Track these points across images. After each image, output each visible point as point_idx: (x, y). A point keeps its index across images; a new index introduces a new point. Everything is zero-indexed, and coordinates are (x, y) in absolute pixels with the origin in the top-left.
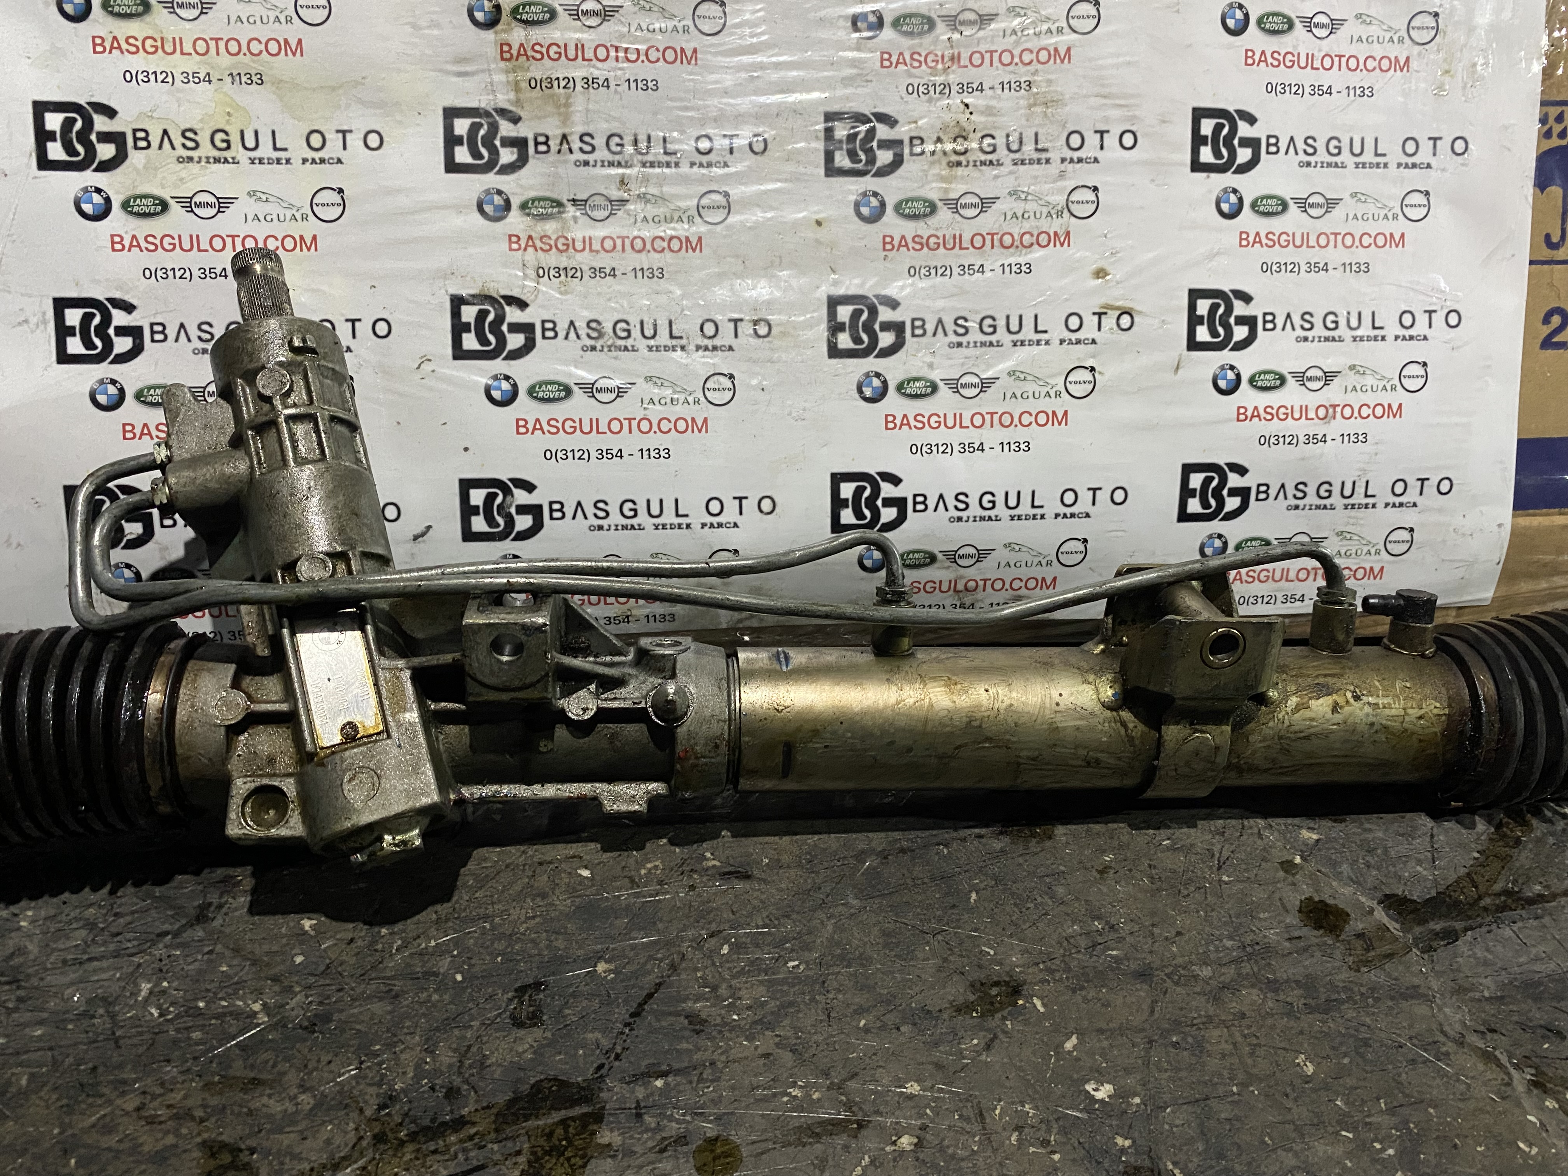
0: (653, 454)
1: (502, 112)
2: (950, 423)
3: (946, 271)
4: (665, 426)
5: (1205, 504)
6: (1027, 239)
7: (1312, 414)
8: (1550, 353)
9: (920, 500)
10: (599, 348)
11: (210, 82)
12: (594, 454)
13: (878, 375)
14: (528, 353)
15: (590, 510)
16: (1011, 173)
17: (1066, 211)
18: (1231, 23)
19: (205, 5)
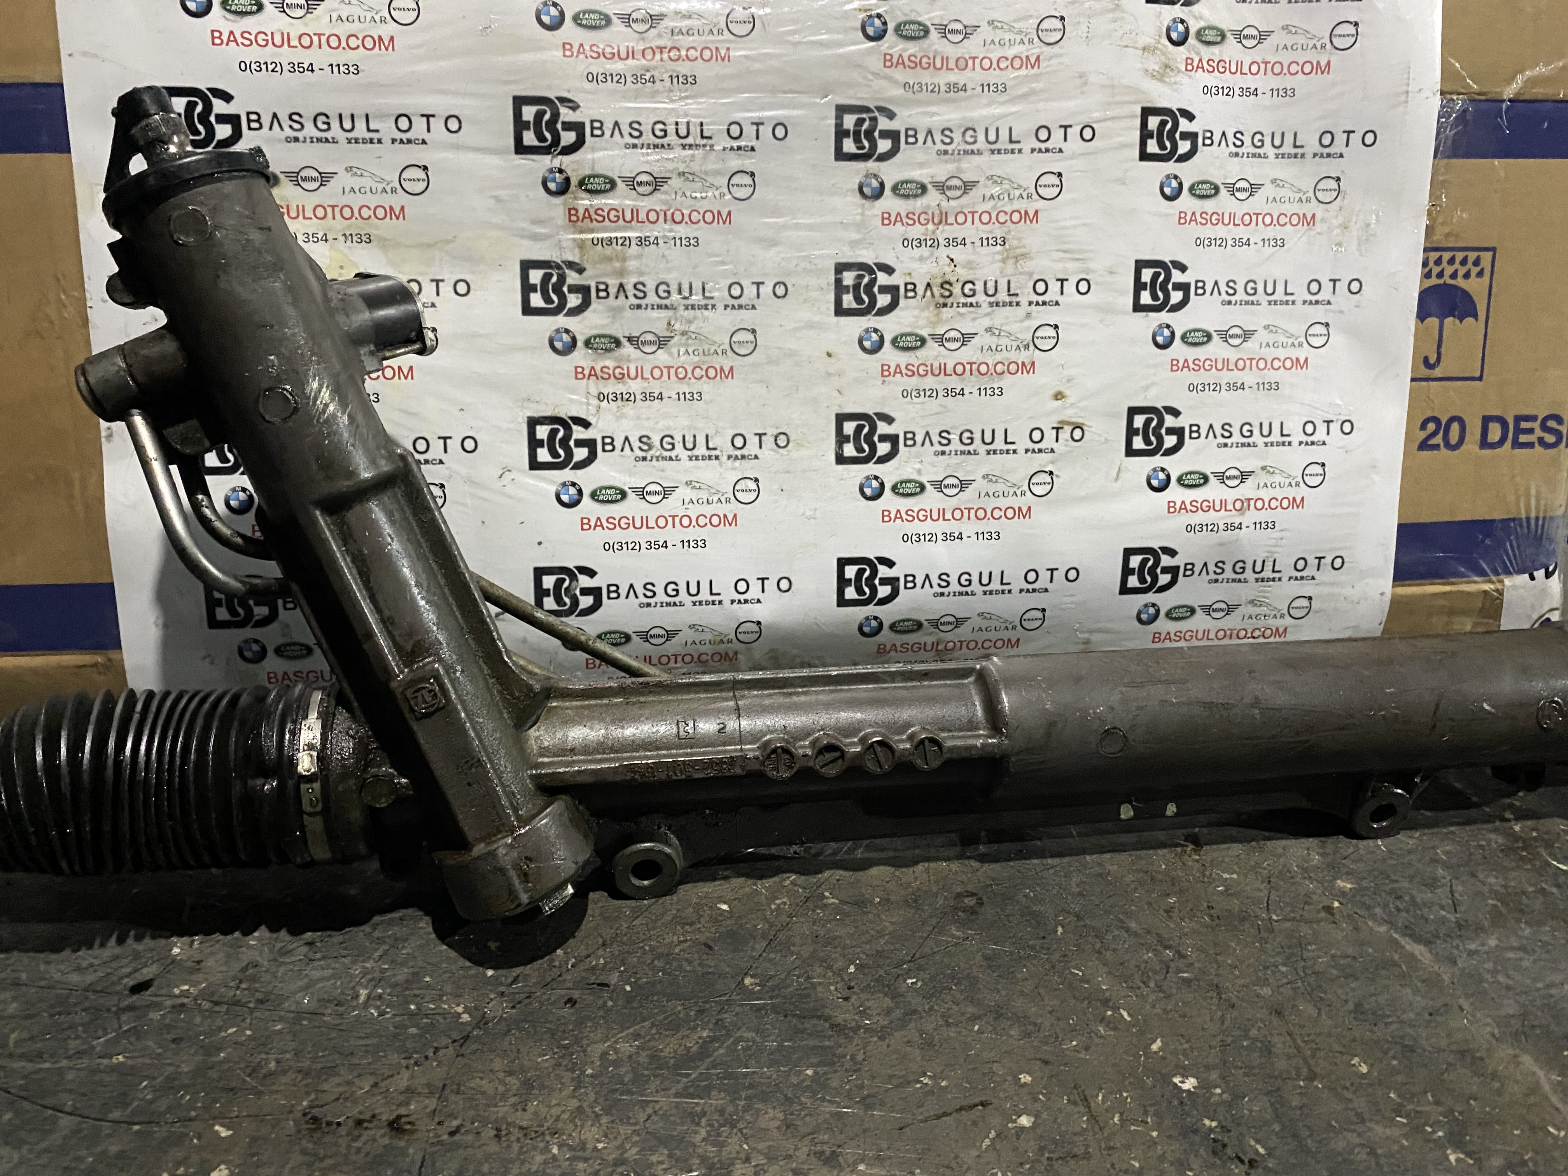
0: (692, 544)
1: (571, 265)
2: (935, 517)
3: (932, 393)
4: (702, 521)
5: (1142, 580)
6: (999, 368)
7: (1230, 507)
8: (1425, 453)
9: (911, 580)
10: (649, 458)
11: (326, 240)
12: (644, 546)
13: (876, 478)
14: (590, 464)
15: (640, 590)
16: (987, 315)
17: (1031, 344)
18: (1167, 191)
19: (324, 178)
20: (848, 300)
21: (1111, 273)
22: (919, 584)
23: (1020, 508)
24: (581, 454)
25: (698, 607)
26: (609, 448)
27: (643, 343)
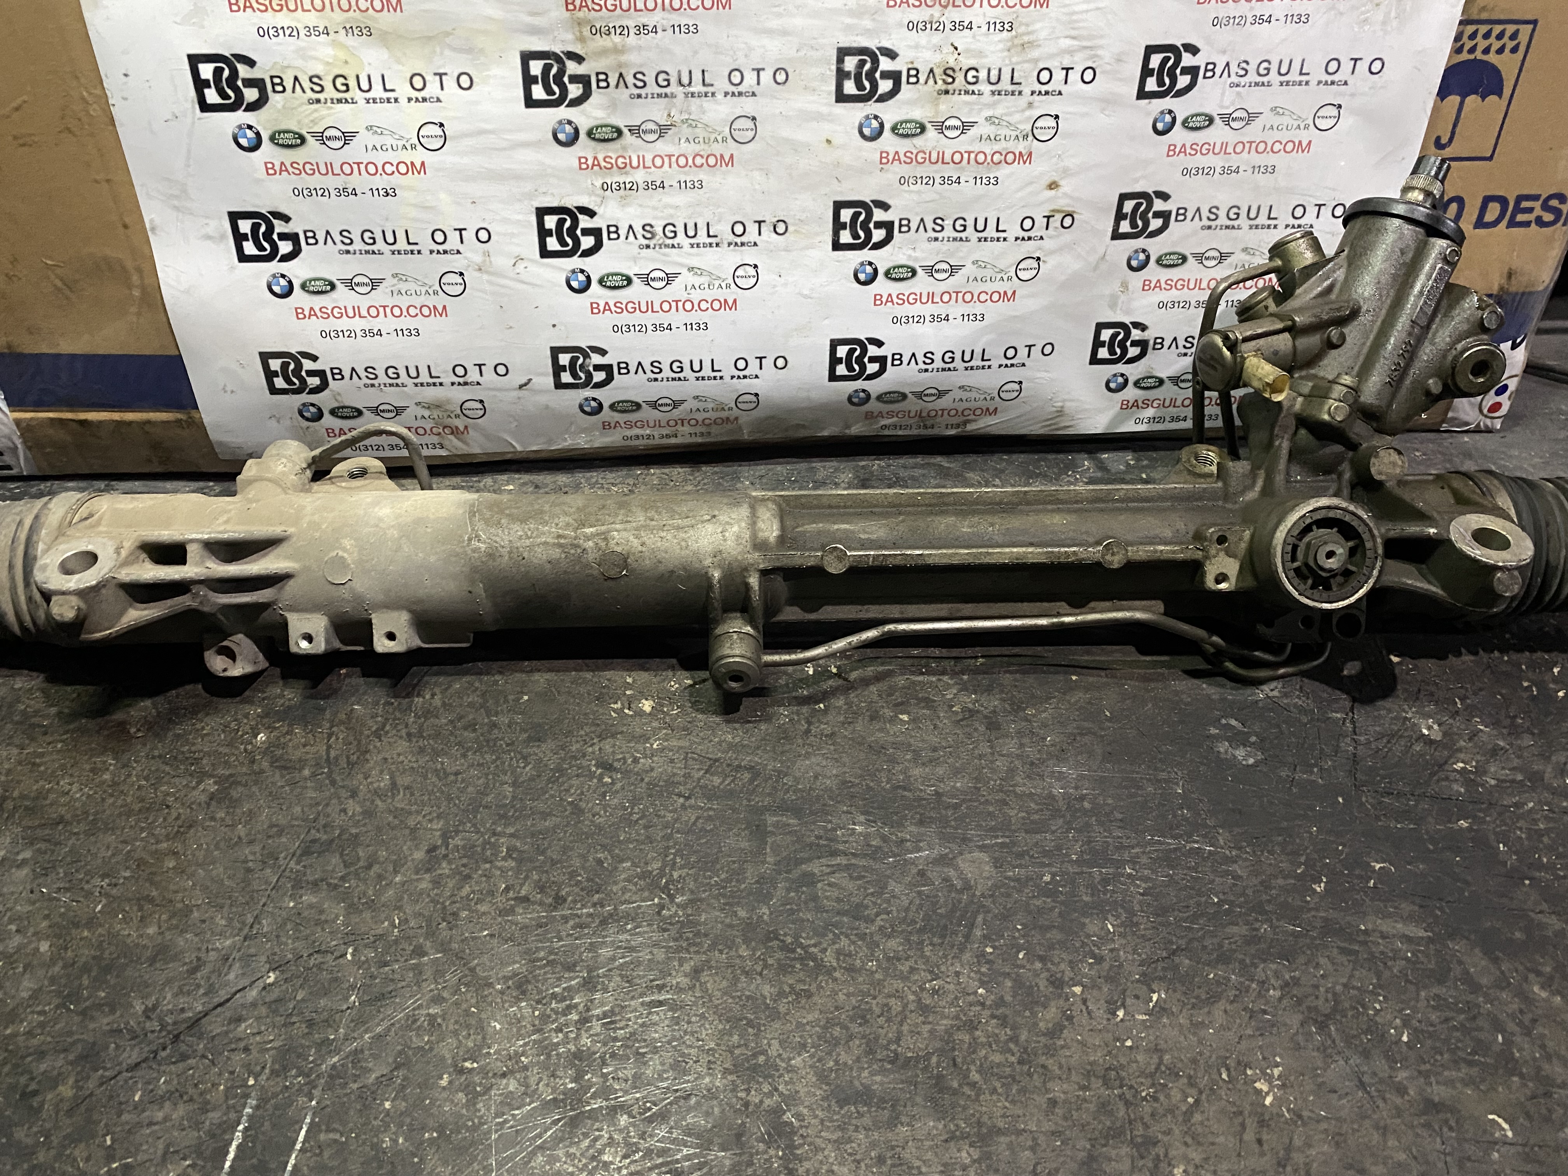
20: (850, 87)
21: (1120, 60)
22: (905, 362)
23: (1005, 292)
24: (587, 242)
25: (701, 382)
26: (613, 236)
27: (645, 132)
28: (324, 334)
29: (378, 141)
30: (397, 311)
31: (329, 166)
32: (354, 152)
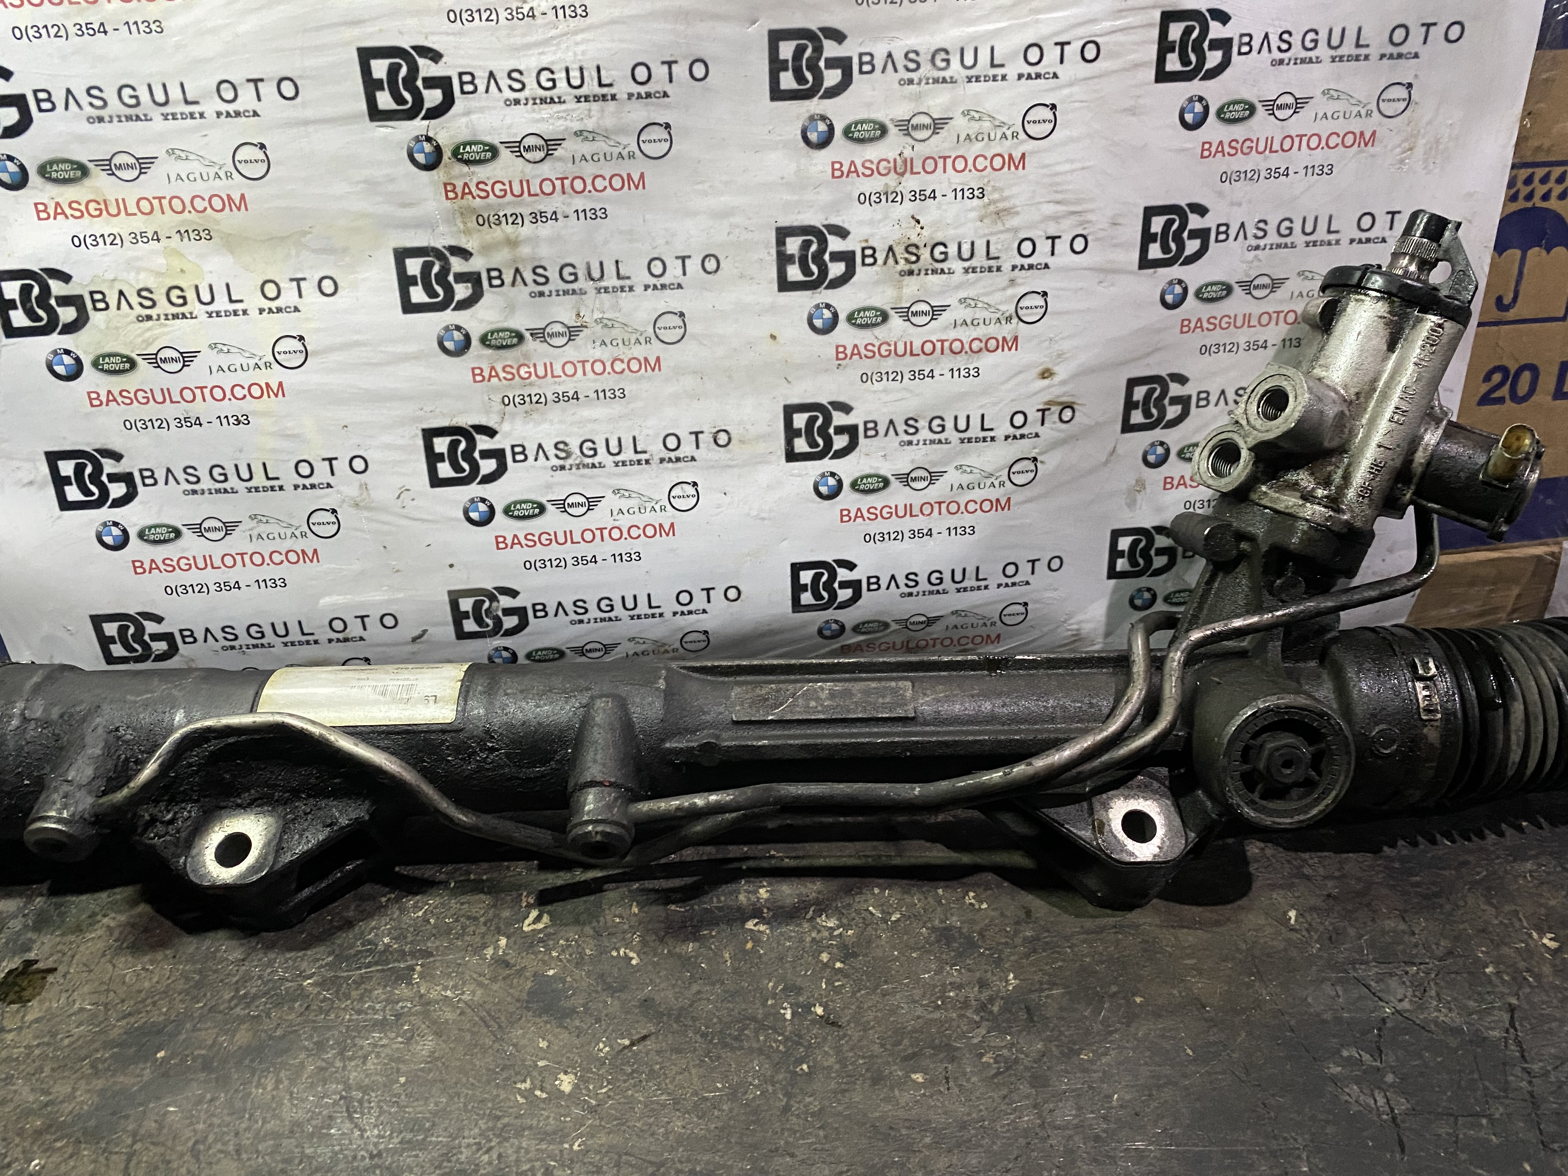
0: (625, 557)
1: (455, 250)
2: (901, 513)
3: (897, 377)
4: (634, 532)
5: (1133, 564)
6: (976, 345)
8: (1487, 408)
9: (874, 582)
10: (568, 467)
11: (158, 240)
12: (570, 562)
13: (832, 475)
14: (500, 476)
15: (570, 608)
16: (961, 283)
17: (1014, 316)
18: (1189, 117)
19: (143, 165)
20: (794, 273)
21: (1115, 224)
22: (884, 585)
23: (998, 500)
24: (488, 466)
25: (636, 621)
26: (520, 457)
27: (551, 335)
28: (169, 590)
29: (224, 361)
30: (257, 559)
31: (166, 393)
32: (195, 375)
